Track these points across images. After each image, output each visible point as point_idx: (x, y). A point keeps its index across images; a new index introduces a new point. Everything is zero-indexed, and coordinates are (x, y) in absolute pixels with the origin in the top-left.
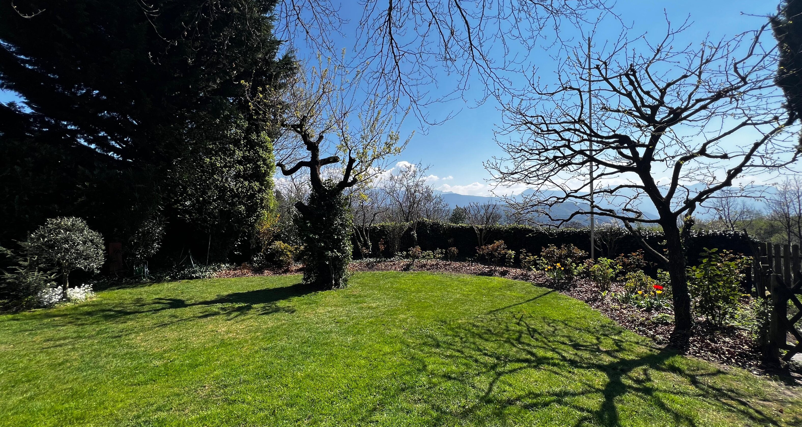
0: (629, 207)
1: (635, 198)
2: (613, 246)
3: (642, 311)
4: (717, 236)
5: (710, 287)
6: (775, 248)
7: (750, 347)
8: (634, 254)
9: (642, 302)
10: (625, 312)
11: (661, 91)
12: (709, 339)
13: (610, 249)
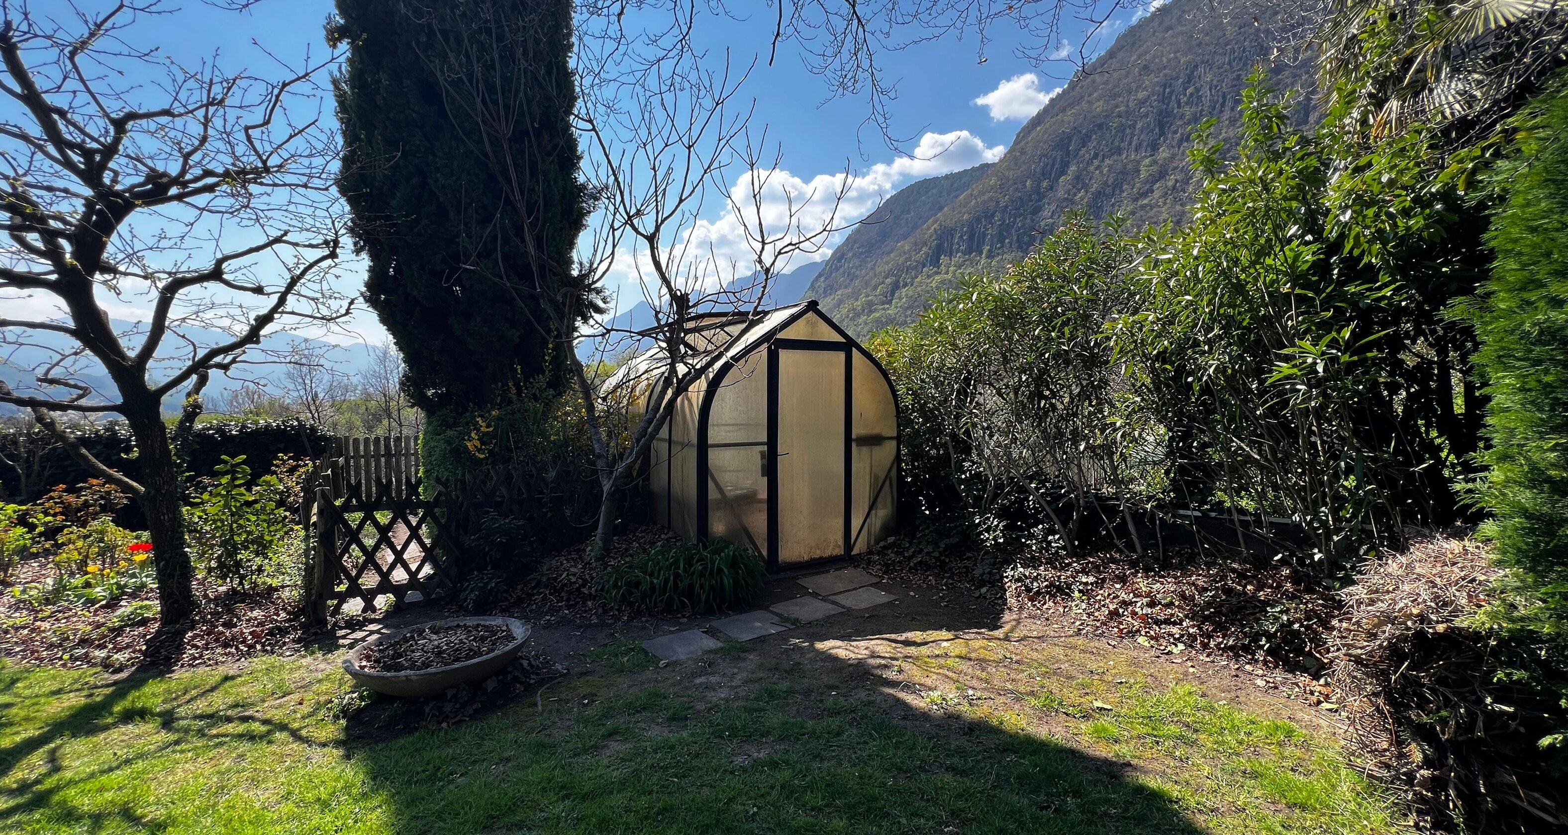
0: (53, 374)
1: (76, 354)
2: (36, 467)
3: (96, 611)
4: (272, 429)
5: (235, 525)
6: (395, 441)
7: (288, 613)
8: (95, 482)
9: (98, 589)
10: (45, 625)
11: (114, 122)
12: (223, 625)
13: (28, 476)
